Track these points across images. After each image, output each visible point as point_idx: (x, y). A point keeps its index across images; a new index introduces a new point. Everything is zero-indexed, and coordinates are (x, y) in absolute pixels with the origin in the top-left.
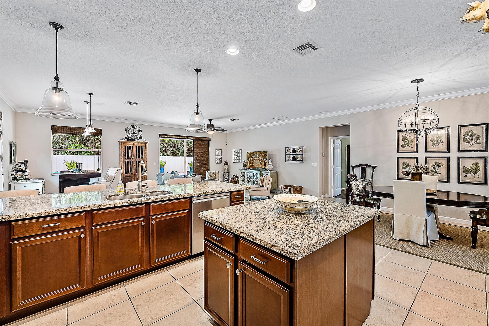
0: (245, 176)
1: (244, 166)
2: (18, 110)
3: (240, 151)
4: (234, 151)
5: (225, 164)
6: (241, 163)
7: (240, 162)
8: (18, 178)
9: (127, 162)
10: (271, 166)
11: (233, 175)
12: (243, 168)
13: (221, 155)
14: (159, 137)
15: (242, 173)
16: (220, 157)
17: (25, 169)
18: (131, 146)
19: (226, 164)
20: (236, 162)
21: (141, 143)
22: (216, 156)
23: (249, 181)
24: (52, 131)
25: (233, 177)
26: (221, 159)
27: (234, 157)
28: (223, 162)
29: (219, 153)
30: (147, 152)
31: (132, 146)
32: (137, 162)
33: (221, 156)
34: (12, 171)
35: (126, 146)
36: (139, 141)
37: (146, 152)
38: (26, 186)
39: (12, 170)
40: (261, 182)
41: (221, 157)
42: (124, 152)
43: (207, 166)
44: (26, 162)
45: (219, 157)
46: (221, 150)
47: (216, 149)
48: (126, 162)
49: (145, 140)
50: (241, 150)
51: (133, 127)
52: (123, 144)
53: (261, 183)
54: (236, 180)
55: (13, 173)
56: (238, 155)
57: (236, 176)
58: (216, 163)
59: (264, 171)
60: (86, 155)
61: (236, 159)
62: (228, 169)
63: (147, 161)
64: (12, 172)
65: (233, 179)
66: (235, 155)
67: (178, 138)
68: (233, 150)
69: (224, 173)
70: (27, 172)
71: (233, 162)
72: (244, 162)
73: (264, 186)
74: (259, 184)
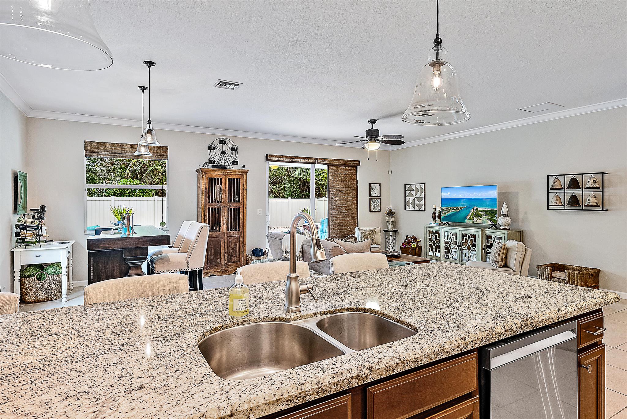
0: (440, 239)
1: (434, 218)
2: (31, 115)
3: (423, 186)
4: (407, 188)
5: (388, 214)
6: (425, 210)
7: (422, 209)
8: (26, 240)
9: (212, 209)
10: (508, 219)
11: (407, 236)
12: (433, 221)
13: (380, 195)
14: (268, 160)
15: (430, 232)
16: (378, 198)
17: (38, 223)
18: (218, 179)
19: (390, 213)
20: (412, 208)
21: (237, 171)
22: (370, 196)
23: (434, 247)
24: (86, 151)
25: (406, 239)
26: (379, 204)
27: (407, 199)
28: (384, 209)
29: (376, 192)
30: (246, 190)
31: (221, 179)
32: (228, 209)
33: (380, 196)
34: (18, 227)
35: (210, 179)
36: (232, 169)
37: (245, 189)
38: (40, 256)
39: (17, 225)
40: (500, 258)
41: (380, 199)
42: (206, 189)
43: (354, 217)
44: (43, 208)
45: (376, 199)
46: (380, 184)
47: (370, 184)
48: (209, 209)
49: (244, 167)
50: (425, 184)
51: (222, 142)
52: (205, 174)
53: (502, 259)
54: (416, 247)
55: (19, 230)
56: (418, 195)
57: (414, 238)
58: (370, 211)
59: (489, 228)
60: (143, 197)
61: (413, 204)
62: (394, 224)
63: (246, 208)
64: (17, 229)
65: (407, 243)
66: (410, 195)
67: (301, 161)
68: (405, 185)
69: (387, 231)
70: (41, 228)
71: (405, 210)
72: (435, 208)
73: (509, 267)
74: (497, 261)
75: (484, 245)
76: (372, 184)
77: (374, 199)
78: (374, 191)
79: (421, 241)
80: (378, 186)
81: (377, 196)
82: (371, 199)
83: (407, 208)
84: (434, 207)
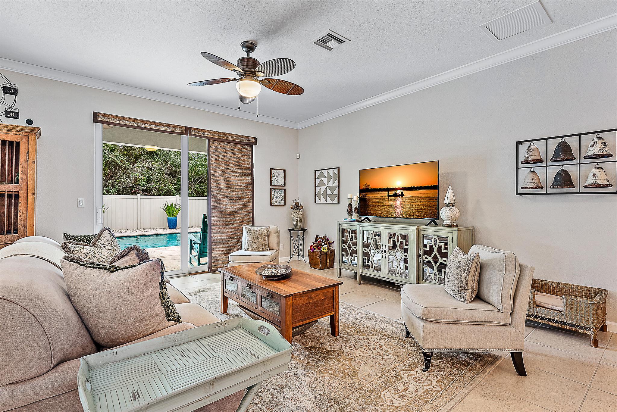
0: (358, 241)
1: (350, 212)
3: (336, 171)
4: (317, 174)
5: (294, 208)
6: (339, 203)
7: (336, 201)
10: (455, 211)
11: (317, 237)
12: (348, 216)
13: (285, 184)
14: (96, 121)
15: (344, 231)
16: (283, 188)
19: (297, 207)
20: (323, 201)
22: (271, 185)
25: (316, 241)
26: (283, 195)
27: (318, 189)
28: (290, 203)
29: (279, 180)
33: (285, 186)
41: (285, 189)
43: (248, 212)
45: (280, 189)
46: (284, 171)
50: (339, 168)
54: (327, 250)
56: (330, 184)
57: (326, 240)
58: (271, 205)
59: (427, 225)
61: (325, 194)
62: (302, 221)
63: (35, 195)
65: (317, 246)
66: (322, 184)
68: (315, 171)
69: (292, 230)
71: (315, 203)
72: (352, 199)
73: (488, 301)
74: (463, 290)
75: (420, 251)
76: (274, 169)
77: (276, 189)
78: (277, 179)
79: (334, 242)
80: (282, 172)
81: (280, 186)
82: (273, 189)
83: (318, 201)
84: (350, 197)
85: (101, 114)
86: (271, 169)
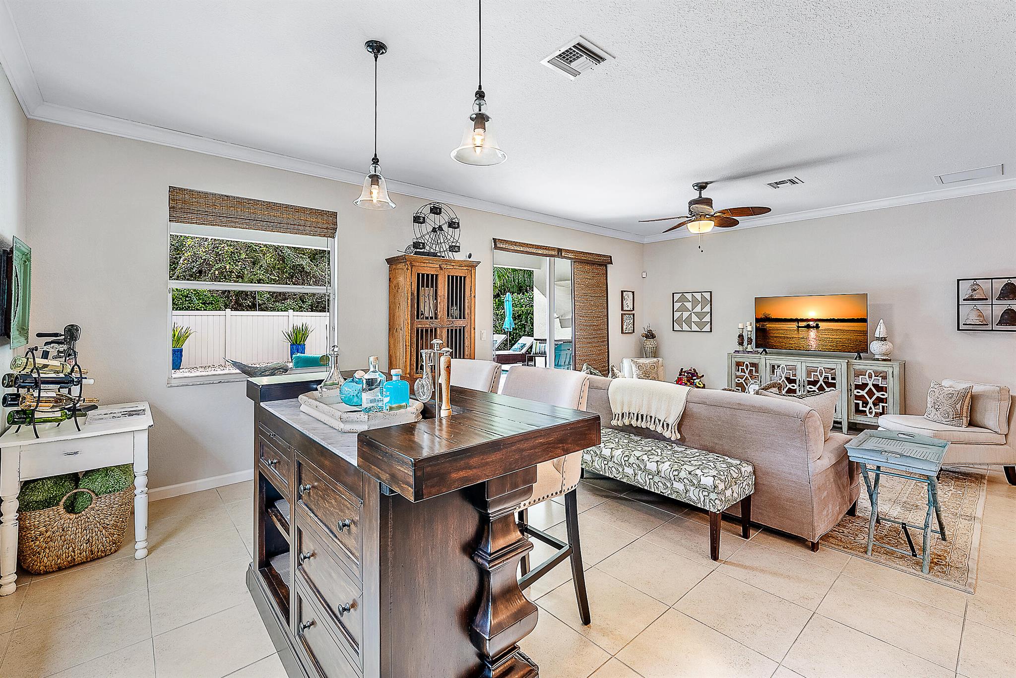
0: (762, 375)
1: (741, 343)
3: (707, 296)
4: (679, 298)
5: (647, 337)
6: (712, 331)
7: (707, 329)
8: (37, 415)
9: (422, 331)
10: (888, 345)
11: (682, 369)
12: (739, 348)
13: (633, 308)
14: (496, 247)
15: (739, 364)
16: (632, 313)
17: (69, 371)
18: (432, 276)
19: (649, 335)
20: (686, 328)
21: (461, 264)
22: (622, 310)
24: (172, 208)
25: (680, 374)
26: (632, 321)
27: (677, 314)
28: (640, 330)
29: (629, 303)
30: (475, 297)
31: (437, 276)
32: (448, 330)
33: (633, 310)
34: (11, 380)
35: (418, 274)
36: (453, 259)
37: (473, 295)
38: (76, 453)
39: (10, 375)
41: (634, 315)
42: (412, 294)
43: (604, 341)
44: (72, 333)
45: (629, 314)
46: (633, 293)
47: (622, 292)
48: (418, 331)
49: (470, 256)
50: (711, 293)
51: (436, 210)
52: (412, 266)
55: (13, 390)
56: (698, 309)
58: (622, 333)
61: (688, 321)
63: (474, 329)
64: (9, 386)
66: (683, 309)
67: (540, 252)
68: (673, 294)
70: (79, 382)
71: (673, 330)
73: (981, 426)
75: (851, 385)
76: (625, 291)
77: (626, 314)
78: (627, 302)
79: (703, 376)
80: (631, 294)
81: (630, 310)
82: (624, 314)
83: (677, 327)
84: (741, 326)
85: (499, 240)
86: (622, 291)
